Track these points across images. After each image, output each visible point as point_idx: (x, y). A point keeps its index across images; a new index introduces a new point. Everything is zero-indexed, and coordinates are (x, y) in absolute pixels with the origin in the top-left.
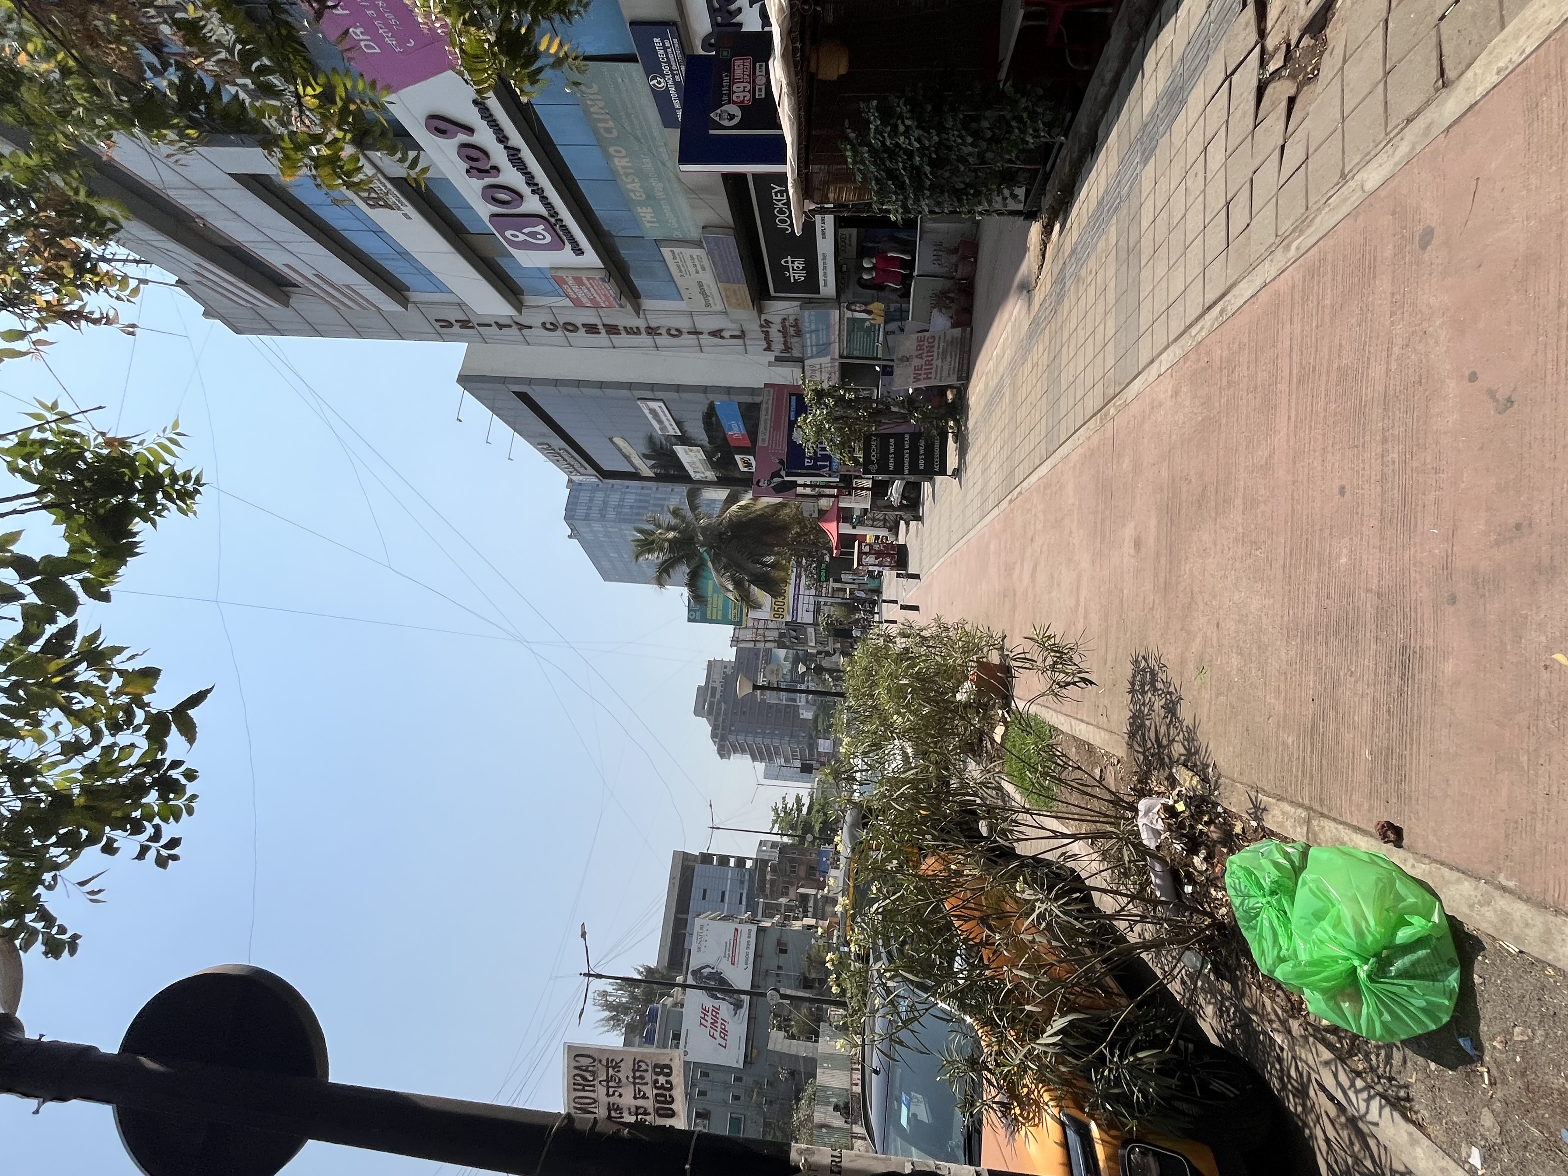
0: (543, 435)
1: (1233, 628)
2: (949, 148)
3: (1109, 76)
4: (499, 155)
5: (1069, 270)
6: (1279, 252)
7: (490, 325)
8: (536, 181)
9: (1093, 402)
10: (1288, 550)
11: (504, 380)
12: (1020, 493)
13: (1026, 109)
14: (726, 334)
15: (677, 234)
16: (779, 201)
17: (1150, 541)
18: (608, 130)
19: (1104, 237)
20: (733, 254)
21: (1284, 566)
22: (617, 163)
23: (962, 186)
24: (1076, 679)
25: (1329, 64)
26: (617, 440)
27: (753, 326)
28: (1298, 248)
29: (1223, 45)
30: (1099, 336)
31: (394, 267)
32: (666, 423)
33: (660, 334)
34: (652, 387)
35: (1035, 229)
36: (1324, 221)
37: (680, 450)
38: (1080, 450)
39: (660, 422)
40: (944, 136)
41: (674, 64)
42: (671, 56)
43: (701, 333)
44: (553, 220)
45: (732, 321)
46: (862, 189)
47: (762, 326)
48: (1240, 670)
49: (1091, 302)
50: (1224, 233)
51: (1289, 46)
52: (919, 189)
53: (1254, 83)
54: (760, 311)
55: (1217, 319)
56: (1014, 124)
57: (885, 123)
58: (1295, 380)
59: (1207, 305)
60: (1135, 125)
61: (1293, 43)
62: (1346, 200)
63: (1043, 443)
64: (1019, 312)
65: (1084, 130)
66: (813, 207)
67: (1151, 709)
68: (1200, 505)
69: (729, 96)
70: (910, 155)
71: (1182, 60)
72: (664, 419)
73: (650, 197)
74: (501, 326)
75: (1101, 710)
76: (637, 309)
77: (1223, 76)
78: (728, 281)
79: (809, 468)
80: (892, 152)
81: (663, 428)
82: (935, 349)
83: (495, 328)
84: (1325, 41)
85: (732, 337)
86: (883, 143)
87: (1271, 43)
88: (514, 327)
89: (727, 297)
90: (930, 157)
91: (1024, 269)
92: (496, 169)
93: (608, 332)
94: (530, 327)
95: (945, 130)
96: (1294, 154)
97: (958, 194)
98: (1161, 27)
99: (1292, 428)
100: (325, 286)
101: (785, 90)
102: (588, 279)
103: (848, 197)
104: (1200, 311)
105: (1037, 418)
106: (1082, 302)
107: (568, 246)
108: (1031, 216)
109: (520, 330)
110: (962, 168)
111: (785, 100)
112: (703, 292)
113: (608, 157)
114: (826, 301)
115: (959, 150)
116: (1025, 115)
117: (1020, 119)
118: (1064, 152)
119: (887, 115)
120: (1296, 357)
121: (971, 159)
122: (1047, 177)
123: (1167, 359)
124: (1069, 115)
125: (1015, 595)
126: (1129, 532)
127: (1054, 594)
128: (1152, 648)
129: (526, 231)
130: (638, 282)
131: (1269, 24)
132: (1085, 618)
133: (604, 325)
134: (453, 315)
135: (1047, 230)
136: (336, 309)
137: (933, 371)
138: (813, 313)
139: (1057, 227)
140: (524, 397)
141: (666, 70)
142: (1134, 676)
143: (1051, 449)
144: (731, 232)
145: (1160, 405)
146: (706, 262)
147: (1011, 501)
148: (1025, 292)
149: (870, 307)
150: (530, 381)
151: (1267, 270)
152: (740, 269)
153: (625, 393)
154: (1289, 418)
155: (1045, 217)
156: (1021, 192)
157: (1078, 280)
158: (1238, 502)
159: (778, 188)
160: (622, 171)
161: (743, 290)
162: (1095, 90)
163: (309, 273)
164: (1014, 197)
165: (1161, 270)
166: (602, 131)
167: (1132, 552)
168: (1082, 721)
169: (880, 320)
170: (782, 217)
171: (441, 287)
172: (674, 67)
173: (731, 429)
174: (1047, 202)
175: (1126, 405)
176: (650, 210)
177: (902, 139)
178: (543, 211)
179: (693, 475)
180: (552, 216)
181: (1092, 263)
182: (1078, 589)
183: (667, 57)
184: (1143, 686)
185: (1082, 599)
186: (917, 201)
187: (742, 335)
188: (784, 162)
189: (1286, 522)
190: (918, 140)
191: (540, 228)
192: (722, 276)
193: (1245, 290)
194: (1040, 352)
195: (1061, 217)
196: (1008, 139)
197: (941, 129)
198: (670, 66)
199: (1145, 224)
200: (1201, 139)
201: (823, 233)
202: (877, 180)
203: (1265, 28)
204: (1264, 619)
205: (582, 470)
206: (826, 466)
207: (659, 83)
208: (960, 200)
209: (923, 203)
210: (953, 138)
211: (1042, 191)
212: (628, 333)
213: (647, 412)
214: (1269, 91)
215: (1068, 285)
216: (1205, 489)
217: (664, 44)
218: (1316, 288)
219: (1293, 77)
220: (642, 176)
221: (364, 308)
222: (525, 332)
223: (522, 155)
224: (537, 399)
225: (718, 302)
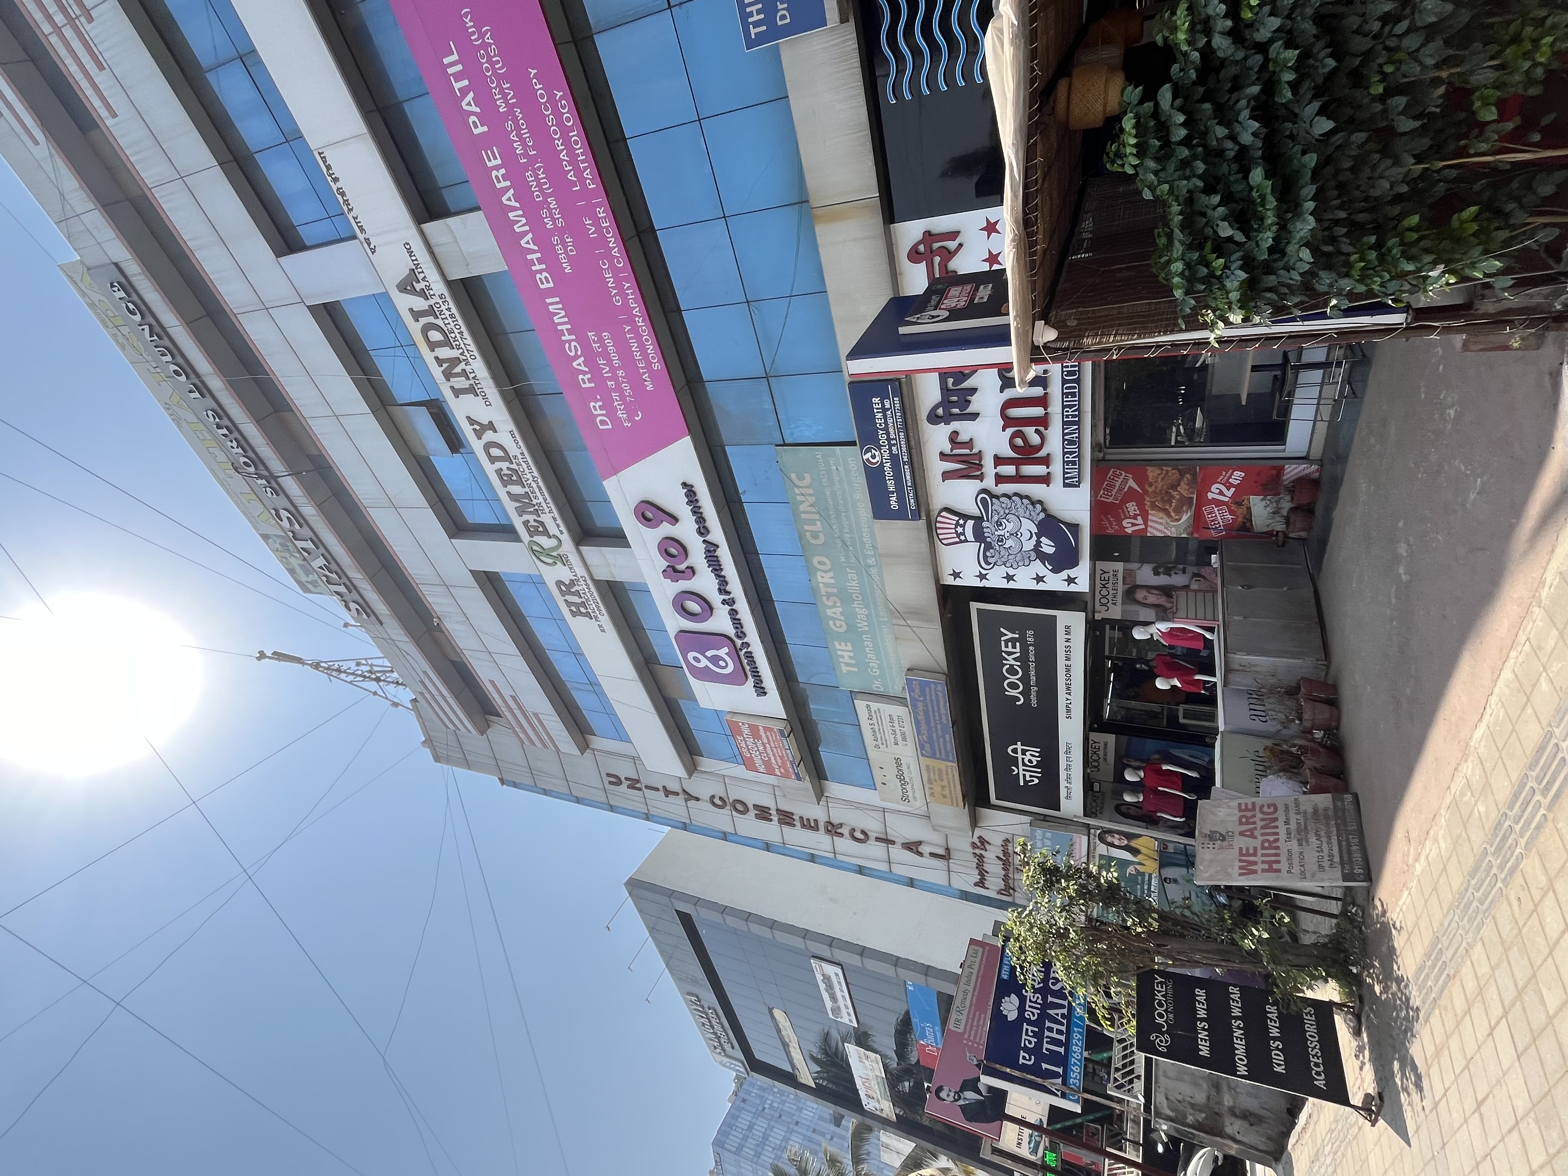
0: (695, 981)
4: (697, 557)
7: (657, 789)
8: (728, 588)
14: (925, 849)
15: (877, 686)
18: (815, 535)
20: (943, 712)
22: (820, 580)
26: (778, 1014)
27: (962, 844)
31: (583, 700)
32: (841, 1003)
33: (841, 835)
34: (832, 942)
37: (853, 1051)
39: (833, 998)
41: (891, 430)
42: (890, 421)
43: (893, 842)
44: (739, 642)
45: (935, 828)
47: (974, 846)
54: (974, 822)
72: (839, 995)
73: (852, 630)
74: (668, 792)
76: (820, 794)
78: (933, 756)
79: (1024, 1068)
81: (836, 1010)
82: (1280, 823)
83: (661, 793)
85: (932, 855)
88: (682, 796)
89: (930, 781)
92: (692, 570)
93: (781, 821)
94: (697, 799)
100: (517, 712)
102: (766, 729)
107: (751, 681)
109: (686, 800)
112: (901, 777)
113: (810, 570)
114: (1067, 823)
129: (709, 653)
130: (826, 755)
133: (777, 810)
134: (625, 770)
136: (523, 743)
137: (1283, 858)
138: (1049, 835)
140: (686, 920)
141: (883, 438)
144: (944, 677)
146: (909, 728)
150: (697, 901)
152: (949, 737)
153: (798, 942)
159: (1010, 635)
160: (823, 590)
161: (950, 770)
163: (507, 693)
166: (808, 536)
169: (1151, 867)
170: (1013, 679)
171: (621, 735)
172: (892, 436)
173: (924, 1036)
176: (849, 647)
178: (731, 631)
179: (864, 1100)
180: (739, 637)
187: (946, 856)
191: (723, 652)
192: (927, 748)
198: (888, 434)
201: (1068, 708)
205: (727, 1047)
207: (874, 457)
212: (803, 826)
213: (819, 978)
217: (883, 405)
220: (845, 598)
221: (545, 746)
222: (692, 803)
223: (719, 553)
224: (703, 932)
225: (919, 794)
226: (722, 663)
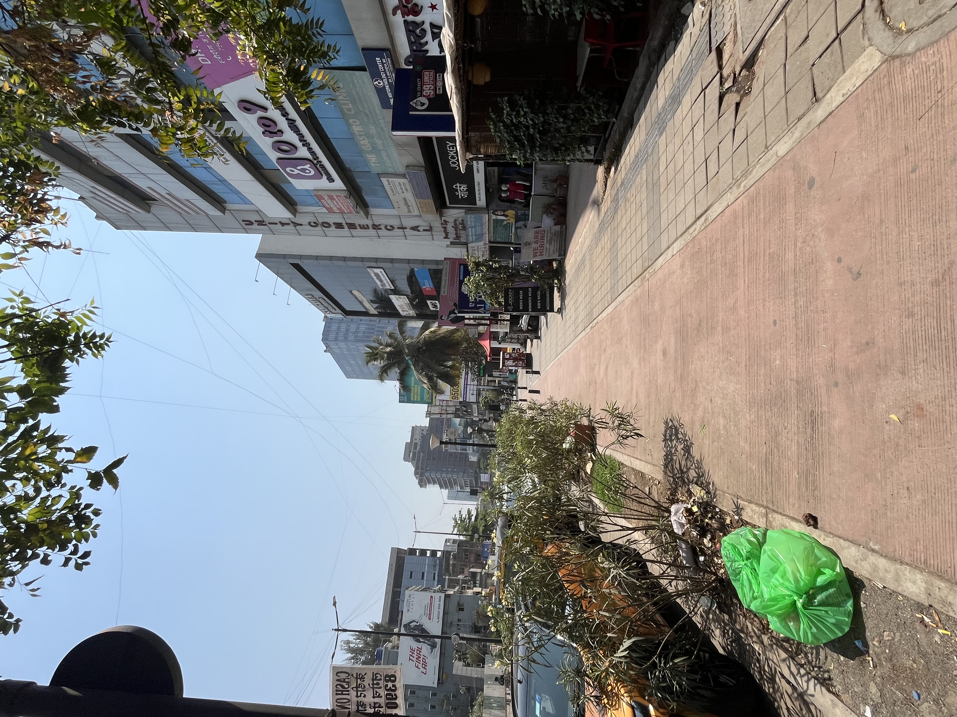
0: (309, 289)
1: (719, 402)
2: (550, 124)
3: (639, 86)
4: (283, 124)
5: (621, 194)
6: (735, 188)
7: (276, 224)
8: (305, 139)
9: (636, 270)
10: (747, 357)
11: (284, 256)
12: (597, 323)
13: (593, 103)
14: (420, 229)
15: (390, 170)
16: (451, 151)
17: (671, 351)
18: (349, 110)
19: (639, 176)
20: (425, 182)
21: (746, 366)
22: (354, 129)
23: (558, 145)
24: (632, 434)
25: (757, 86)
26: (355, 292)
27: (437, 223)
28: (744, 186)
29: (700, 73)
30: (639, 233)
31: (217, 189)
32: (385, 282)
33: (381, 229)
34: (376, 260)
35: (601, 170)
36: (757, 172)
37: (393, 298)
38: (630, 298)
39: (381, 281)
40: (547, 117)
41: (388, 73)
42: (386, 68)
43: (406, 228)
44: (315, 162)
45: (424, 221)
46: (501, 146)
47: (442, 224)
48: (725, 427)
49: (633, 212)
50: (705, 176)
51: (735, 75)
52: (533, 147)
53: (718, 94)
54: (441, 215)
55: (703, 224)
56: (586, 111)
57: (512, 110)
58: (746, 260)
59: (697, 216)
60: (654, 114)
61: (737, 73)
62: (769, 160)
63: (609, 294)
64: (593, 217)
65: (626, 115)
66: (471, 156)
67: (676, 450)
68: (698, 330)
69: (421, 92)
70: (527, 128)
71: (678, 79)
72: (383, 279)
73: (374, 149)
74: (283, 224)
75: (647, 452)
76: (367, 214)
77: (701, 90)
78: (422, 198)
79: (472, 308)
80: (517, 127)
81: (383, 285)
82: (545, 238)
83: (279, 225)
84: (754, 74)
85: (424, 230)
86: (512, 121)
87: (725, 72)
88: (291, 224)
89: (421, 207)
90: (539, 129)
91: (595, 192)
92: (281, 132)
93: (349, 228)
94: (301, 225)
95: (548, 114)
96: (740, 134)
97: (556, 150)
98: (666, 60)
99: (746, 287)
100: (172, 200)
101: (454, 90)
102: (337, 196)
103: (491, 151)
104: (693, 219)
105: (605, 280)
106: (628, 213)
107: (325, 177)
108: (598, 162)
109: (295, 226)
110: (557, 135)
111: (454, 96)
112: (406, 204)
113: (349, 125)
114: (480, 209)
115: (555, 125)
116: (593, 107)
117: (589, 109)
118: (615, 127)
119: (513, 105)
120: (747, 248)
121: (562, 130)
122: (606, 141)
123: (677, 246)
124: (617, 107)
125: (596, 383)
126: (659, 346)
127: (618, 382)
128: (675, 415)
129: (299, 168)
130: (367, 198)
131: (724, 62)
132: (637, 397)
133: (347, 223)
134: (254, 217)
135: (608, 171)
136: (180, 213)
137: (544, 251)
138: (473, 216)
139: (613, 169)
140: (297, 267)
141: (384, 76)
142: (666, 431)
143: (614, 297)
144: (423, 169)
145: (674, 272)
146: (408, 186)
147: (592, 328)
148: (596, 206)
149: (506, 213)
150: (301, 257)
151: (729, 198)
152: (428, 190)
153: (359, 264)
154: (745, 281)
155: (606, 163)
156: (591, 149)
157: (626, 200)
158: (719, 328)
159: (451, 144)
160: (357, 133)
161: (431, 202)
162: (631, 93)
163: (163, 193)
164: (588, 151)
165: (671, 196)
166: (345, 110)
167: (662, 358)
168: (637, 459)
169: (513, 221)
170: (454, 160)
171: (245, 201)
172: (388, 75)
173: (424, 285)
174: (607, 155)
175: (655, 272)
176: (374, 156)
177: (522, 119)
178: (310, 156)
179: (401, 313)
180: (315, 159)
181: (633, 190)
182: (632, 379)
183: (384, 68)
184: (671, 436)
185: (634, 386)
186: (532, 154)
187: (430, 229)
188: (454, 130)
189: (746, 341)
190: (532, 120)
191: (307, 166)
192: (418, 195)
193: (717, 209)
194: (606, 241)
195: (615, 164)
196: (583, 119)
197: (545, 114)
198: (386, 74)
199: (662, 169)
200: (690, 123)
201: (478, 170)
202: (509, 142)
203: (722, 64)
204: (737, 396)
205: (333, 310)
206: (482, 307)
207: (380, 83)
208: (557, 154)
209: (535, 155)
210: (552, 119)
211: (604, 149)
212: (361, 228)
213: (373, 275)
214: (726, 98)
215: (620, 202)
216: (700, 321)
217: (382, 61)
218: (755, 209)
219: (738, 91)
220: (369, 136)
221: (198, 213)
222: (298, 227)
223: (297, 123)
224: (305, 268)
225: (416, 210)
226: (307, 171)
